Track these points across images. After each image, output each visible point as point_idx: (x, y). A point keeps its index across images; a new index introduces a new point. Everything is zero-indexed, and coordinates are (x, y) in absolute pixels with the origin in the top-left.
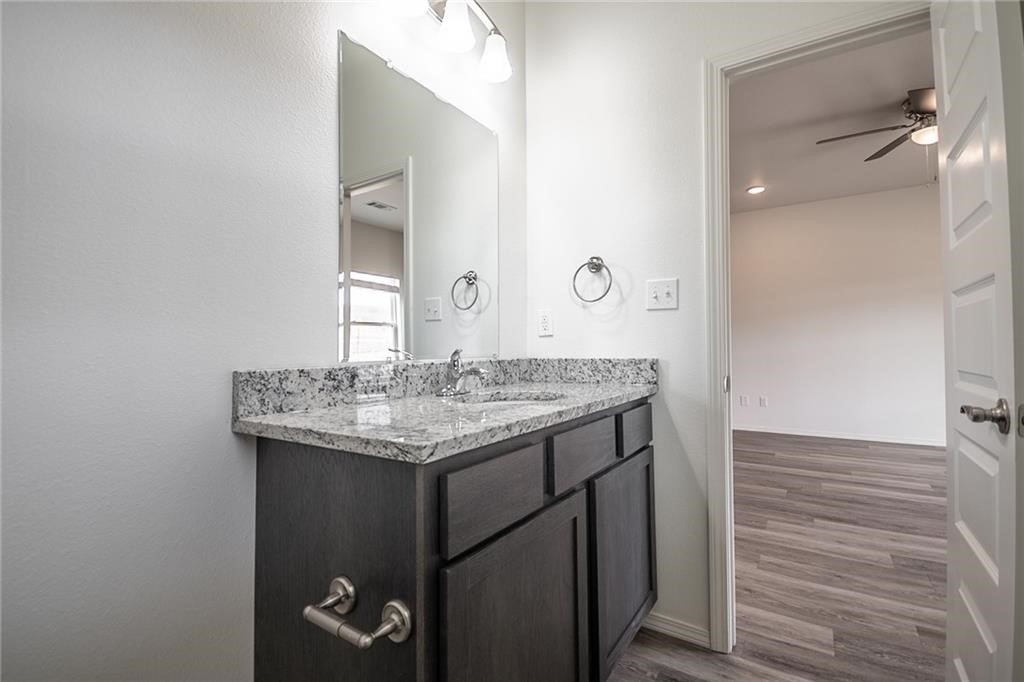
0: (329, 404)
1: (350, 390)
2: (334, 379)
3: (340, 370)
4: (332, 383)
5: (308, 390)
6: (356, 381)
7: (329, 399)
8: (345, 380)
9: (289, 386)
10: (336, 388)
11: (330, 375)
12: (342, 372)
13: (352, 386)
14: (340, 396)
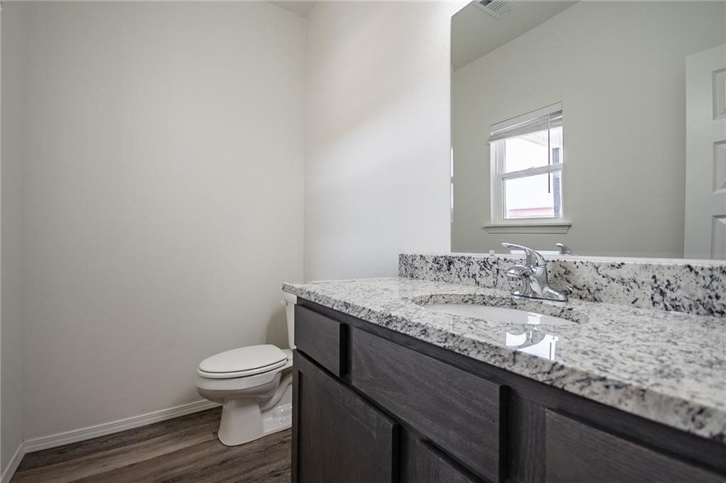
0: (435, 279)
1: (447, 272)
2: (438, 263)
3: (442, 257)
4: (436, 265)
5: (424, 268)
6: (452, 266)
7: (435, 276)
8: (445, 265)
9: (416, 264)
10: (439, 269)
11: (436, 260)
12: (443, 259)
13: (449, 270)
14: (441, 275)
